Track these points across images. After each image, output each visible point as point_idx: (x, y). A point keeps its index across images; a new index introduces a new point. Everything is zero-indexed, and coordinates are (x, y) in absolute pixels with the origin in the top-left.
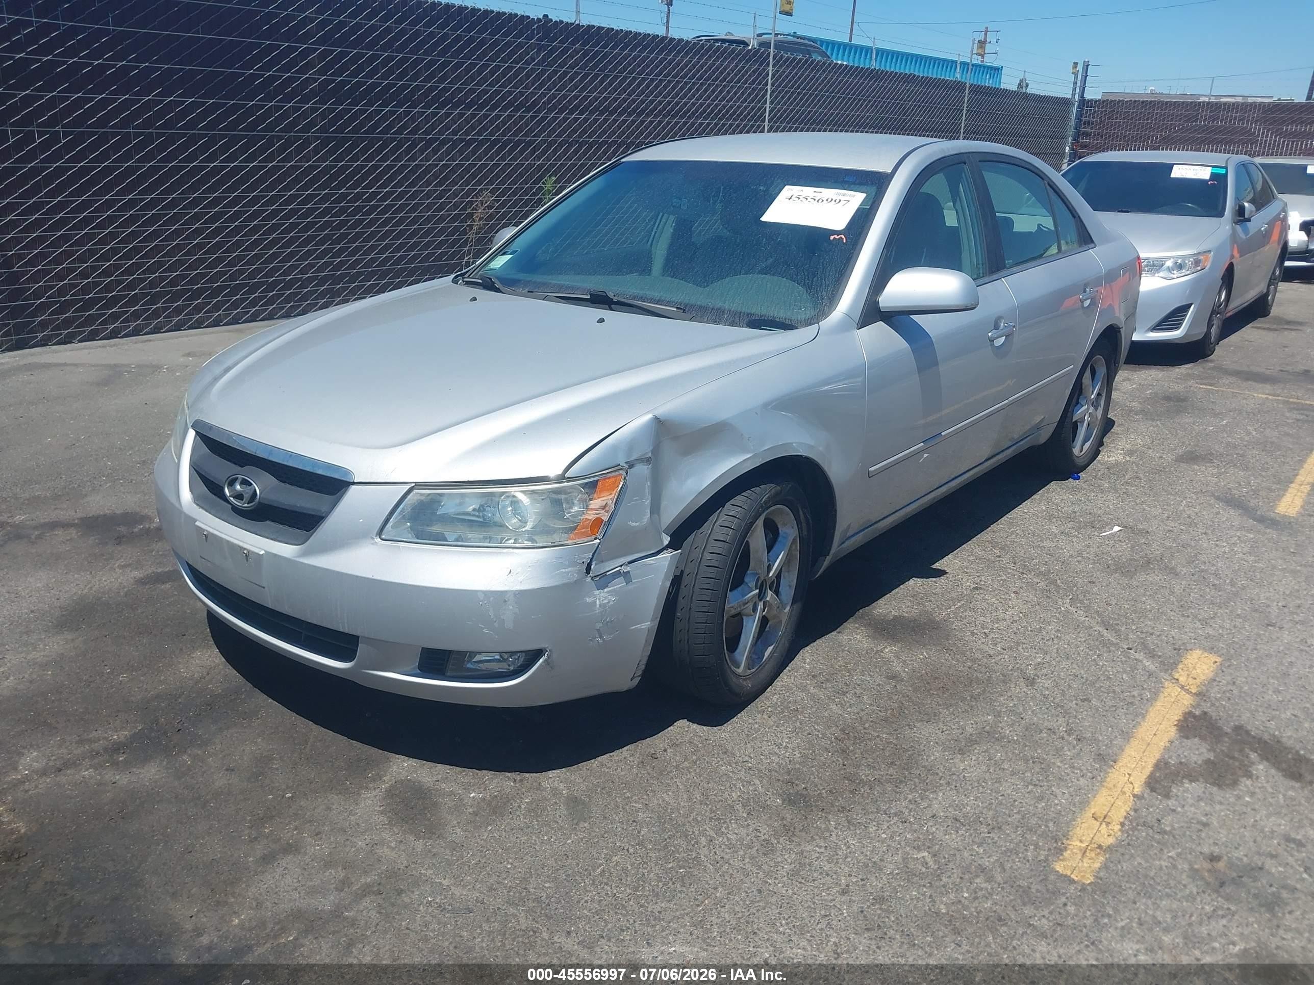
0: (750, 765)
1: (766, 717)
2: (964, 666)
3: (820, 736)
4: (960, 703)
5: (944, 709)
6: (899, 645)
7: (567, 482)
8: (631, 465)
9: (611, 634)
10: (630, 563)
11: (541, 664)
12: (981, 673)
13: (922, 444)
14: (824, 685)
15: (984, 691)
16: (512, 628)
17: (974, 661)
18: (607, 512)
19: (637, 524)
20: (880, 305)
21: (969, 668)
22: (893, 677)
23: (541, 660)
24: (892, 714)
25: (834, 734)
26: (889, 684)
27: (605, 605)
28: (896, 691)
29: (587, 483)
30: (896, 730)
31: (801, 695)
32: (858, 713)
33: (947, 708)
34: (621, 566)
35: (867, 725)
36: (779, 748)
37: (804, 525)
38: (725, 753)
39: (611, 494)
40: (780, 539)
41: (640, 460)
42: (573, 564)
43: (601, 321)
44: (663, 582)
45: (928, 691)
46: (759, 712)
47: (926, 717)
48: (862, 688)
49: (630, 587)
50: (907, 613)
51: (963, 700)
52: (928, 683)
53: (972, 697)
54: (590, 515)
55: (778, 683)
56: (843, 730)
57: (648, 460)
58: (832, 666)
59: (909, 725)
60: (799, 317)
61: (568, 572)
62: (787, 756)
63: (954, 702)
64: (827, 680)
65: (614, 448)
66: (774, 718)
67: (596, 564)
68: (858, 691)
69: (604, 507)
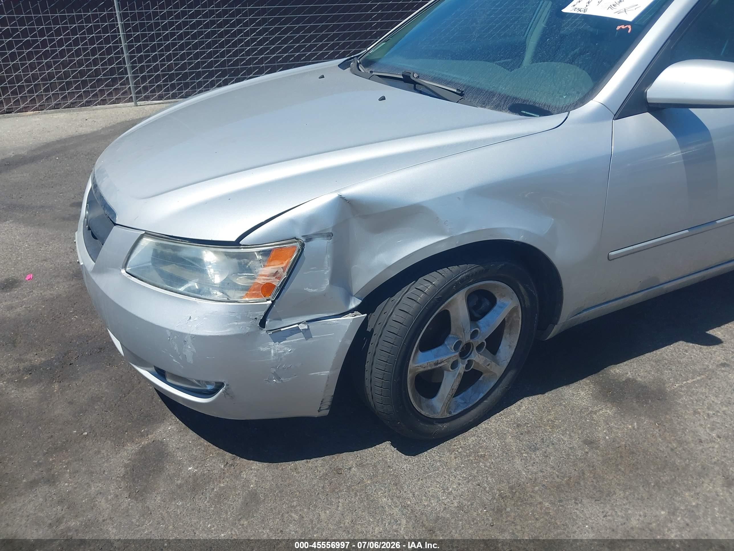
0: (409, 503)
1: (453, 456)
2: (667, 447)
3: (487, 489)
4: (641, 488)
5: (620, 490)
6: (614, 409)
7: (244, 248)
8: (309, 239)
9: (289, 378)
10: (308, 321)
11: (221, 393)
12: (681, 458)
13: (687, 231)
14: (522, 437)
15: (673, 481)
16: (192, 363)
17: (680, 443)
18: (279, 278)
19: (315, 290)
20: (648, 97)
21: (672, 450)
22: (590, 443)
23: (221, 391)
24: (568, 484)
25: (500, 491)
26: (583, 449)
27: (280, 355)
28: (585, 459)
29: (263, 251)
30: (561, 501)
31: (496, 442)
32: (536, 473)
33: (624, 491)
34: (299, 324)
35: (537, 488)
36: (444, 492)
37: (526, 297)
38: (396, 485)
39: (282, 263)
40: (495, 308)
41: (319, 235)
42: (245, 318)
43: (383, 98)
44: (343, 340)
45: (617, 465)
46: (449, 451)
47: (598, 495)
48: (555, 448)
49: (310, 341)
50: (641, 378)
51: (646, 483)
52: (621, 457)
53: (657, 484)
54: (260, 279)
55: (483, 425)
56: (511, 488)
57: (330, 235)
58: (541, 419)
59: (576, 499)
60: (558, 104)
61: (241, 325)
62: (446, 502)
63: (634, 484)
64: (528, 432)
65: (293, 222)
66: (458, 461)
67: (270, 321)
68: (550, 450)
69: (275, 274)
